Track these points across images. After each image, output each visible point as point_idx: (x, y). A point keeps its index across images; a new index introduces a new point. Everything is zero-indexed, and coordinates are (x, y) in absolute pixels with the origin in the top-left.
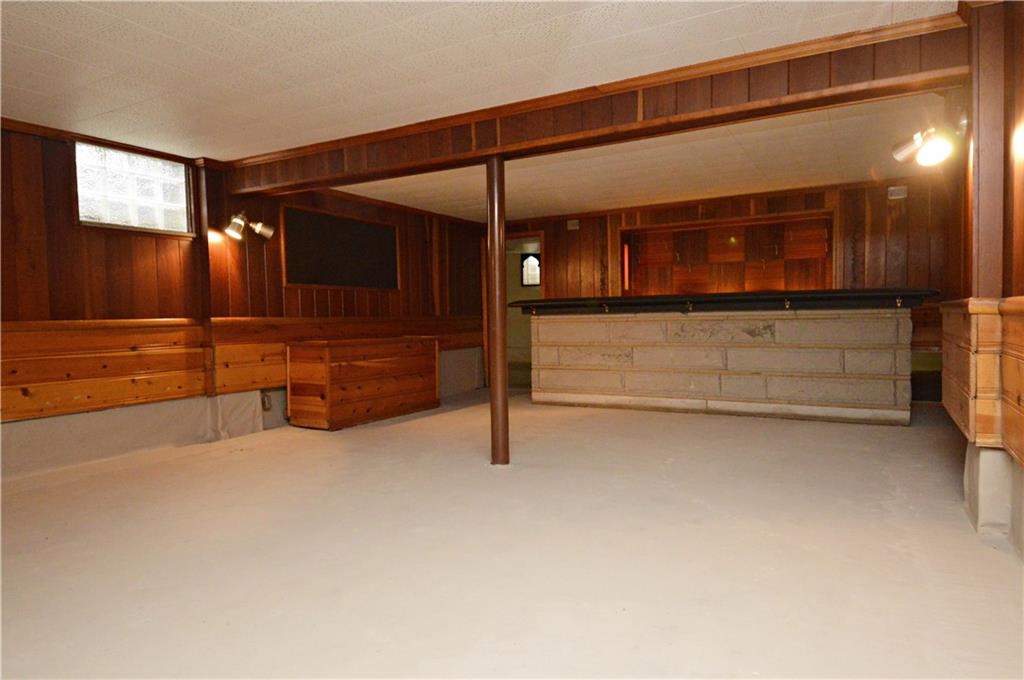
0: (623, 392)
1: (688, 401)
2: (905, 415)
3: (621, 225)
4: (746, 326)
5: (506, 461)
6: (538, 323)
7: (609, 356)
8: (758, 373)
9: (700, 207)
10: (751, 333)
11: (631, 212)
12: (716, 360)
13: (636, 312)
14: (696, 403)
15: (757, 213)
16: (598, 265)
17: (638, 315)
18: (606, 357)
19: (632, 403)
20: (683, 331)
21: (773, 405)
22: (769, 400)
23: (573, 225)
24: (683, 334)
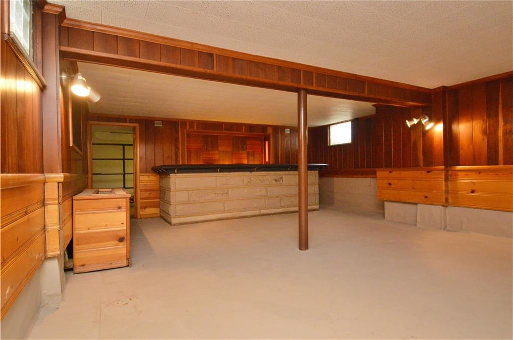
0: (225, 212)
1: (253, 212)
2: (317, 207)
3: (186, 128)
4: (274, 178)
5: (306, 248)
6: (176, 178)
7: (218, 194)
8: (277, 197)
9: (224, 125)
10: (276, 181)
11: (192, 123)
12: (263, 192)
13: (230, 172)
14: (256, 212)
15: (245, 132)
16: (173, 148)
17: (231, 174)
18: (216, 195)
19: (229, 217)
20: (251, 181)
21: (282, 209)
22: (281, 207)
23: (158, 125)
24: (251, 182)
